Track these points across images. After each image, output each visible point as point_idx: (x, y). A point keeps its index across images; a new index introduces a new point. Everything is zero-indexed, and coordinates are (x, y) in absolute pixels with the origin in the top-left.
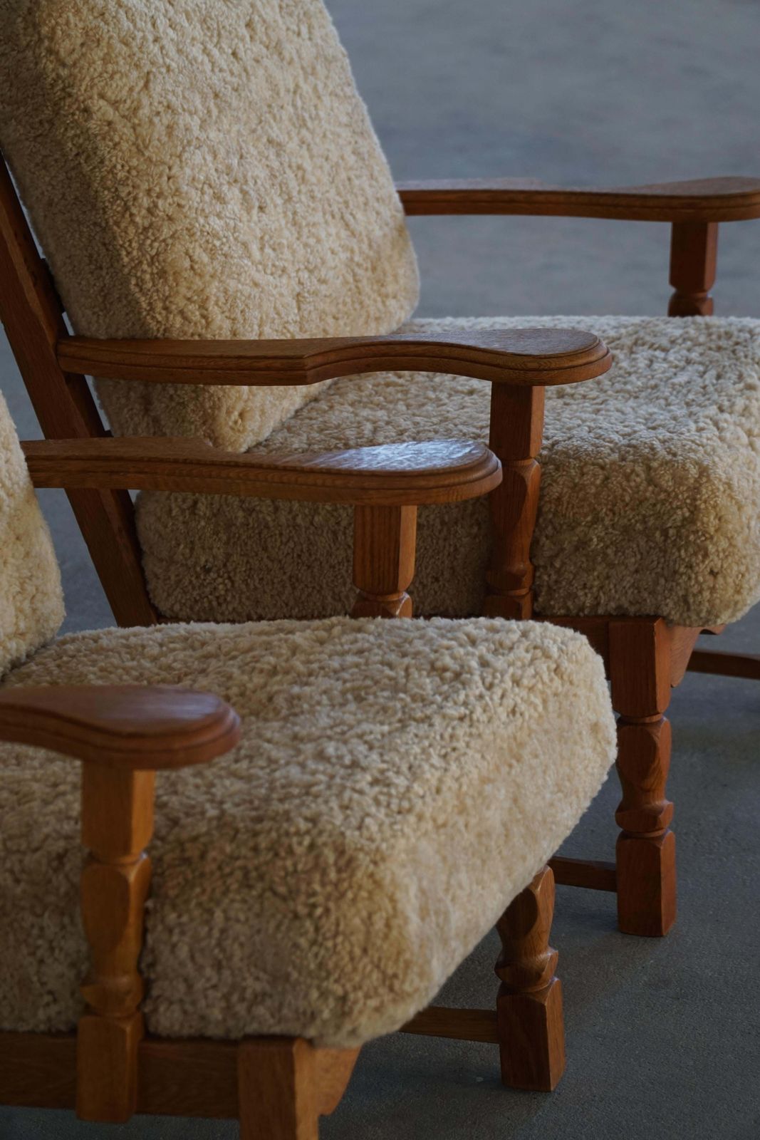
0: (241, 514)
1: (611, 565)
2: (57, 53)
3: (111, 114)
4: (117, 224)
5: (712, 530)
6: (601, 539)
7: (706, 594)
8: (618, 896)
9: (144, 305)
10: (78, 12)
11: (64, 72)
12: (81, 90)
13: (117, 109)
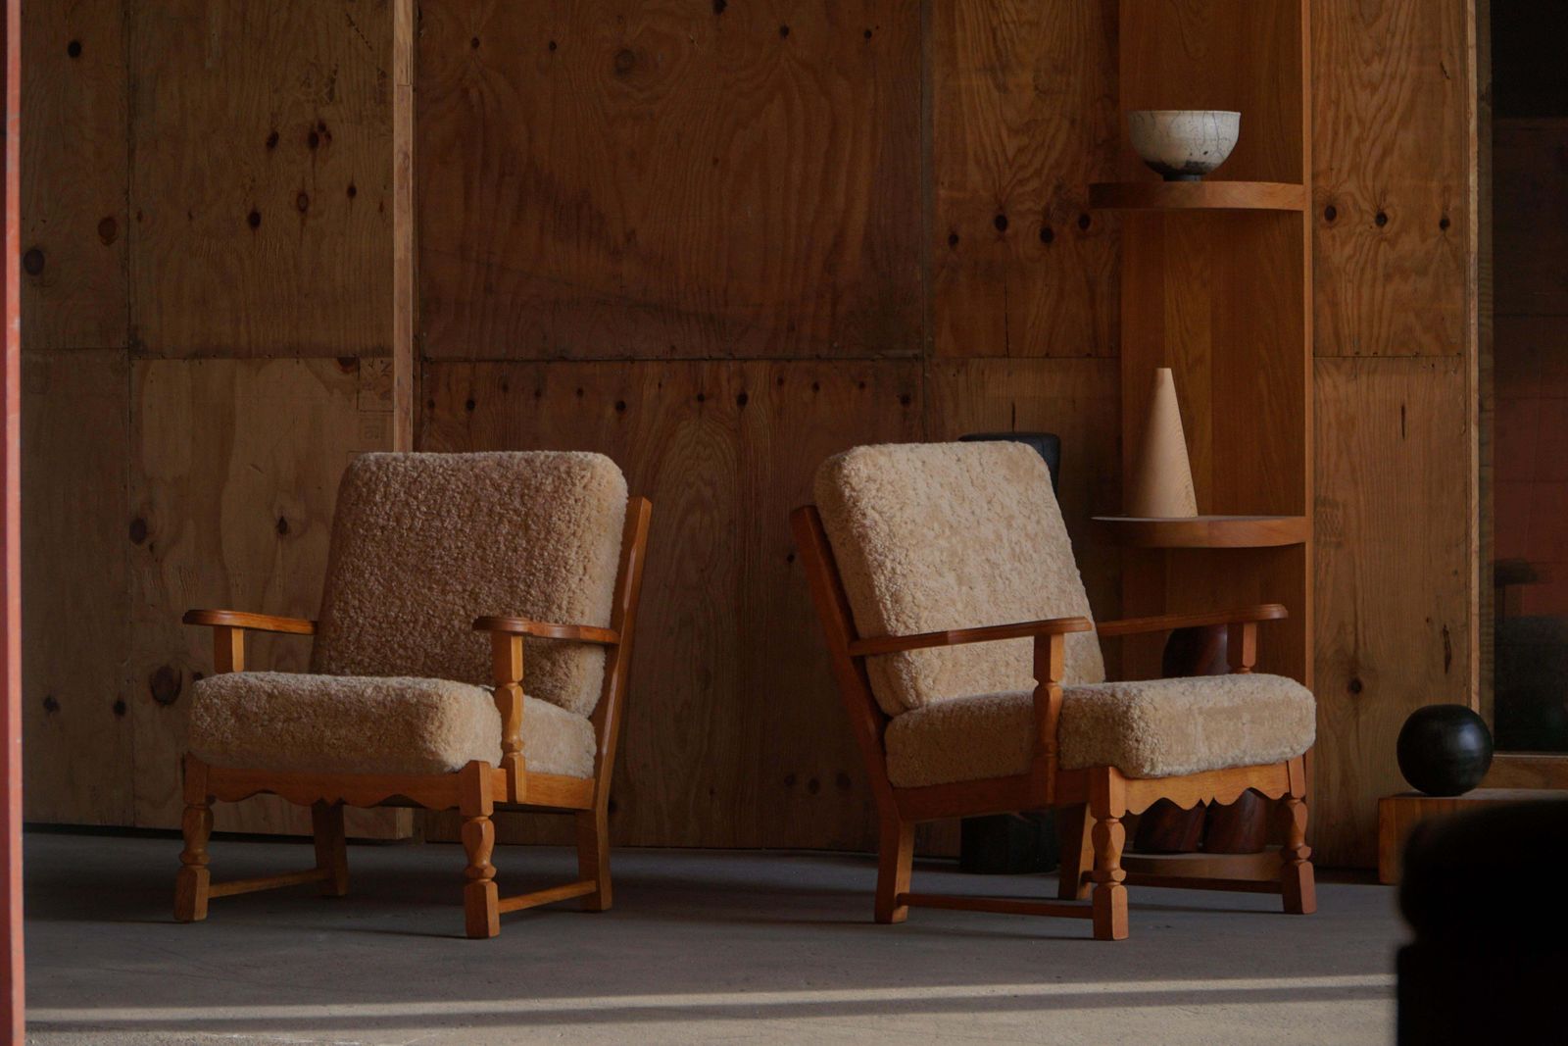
0: (927, 726)
1: (1090, 740)
2: (851, 484)
3: (877, 516)
4: (875, 573)
5: (1136, 717)
6: (1085, 724)
7: (1134, 751)
8: (1094, 922)
9: (885, 617)
10: (866, 465)
11: (854, 494)
12: (863, 504)
13: (882, 516)
